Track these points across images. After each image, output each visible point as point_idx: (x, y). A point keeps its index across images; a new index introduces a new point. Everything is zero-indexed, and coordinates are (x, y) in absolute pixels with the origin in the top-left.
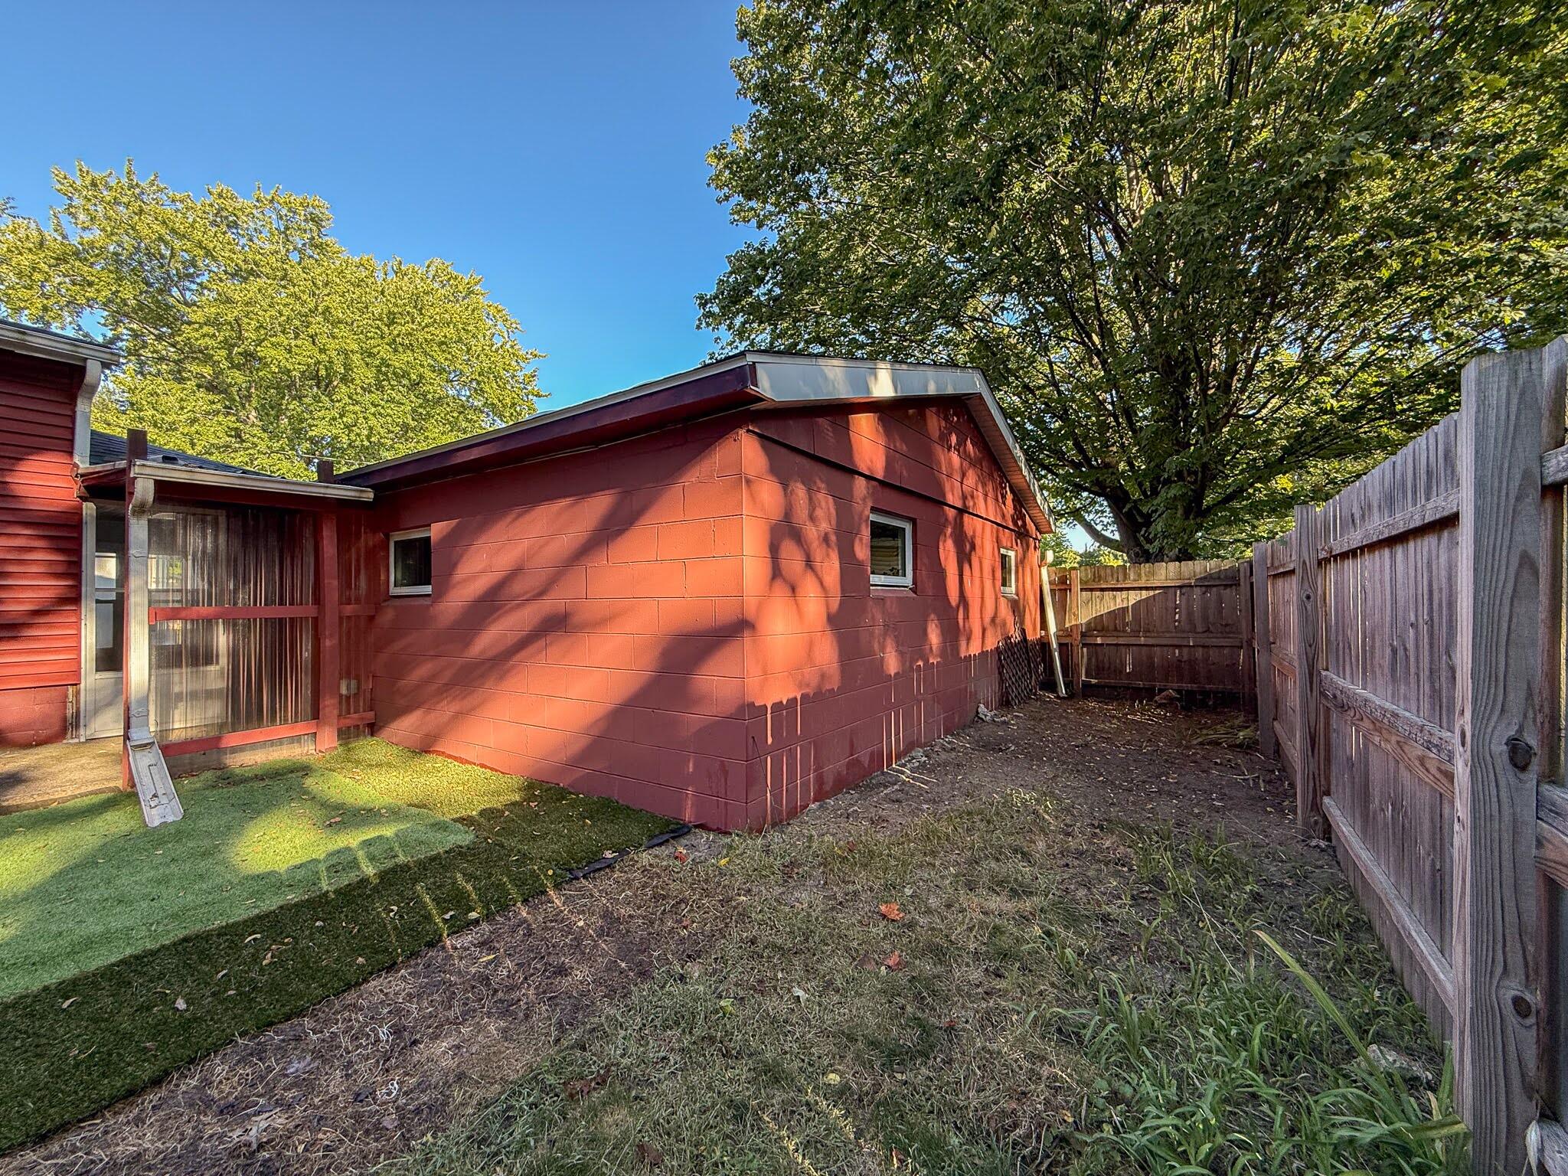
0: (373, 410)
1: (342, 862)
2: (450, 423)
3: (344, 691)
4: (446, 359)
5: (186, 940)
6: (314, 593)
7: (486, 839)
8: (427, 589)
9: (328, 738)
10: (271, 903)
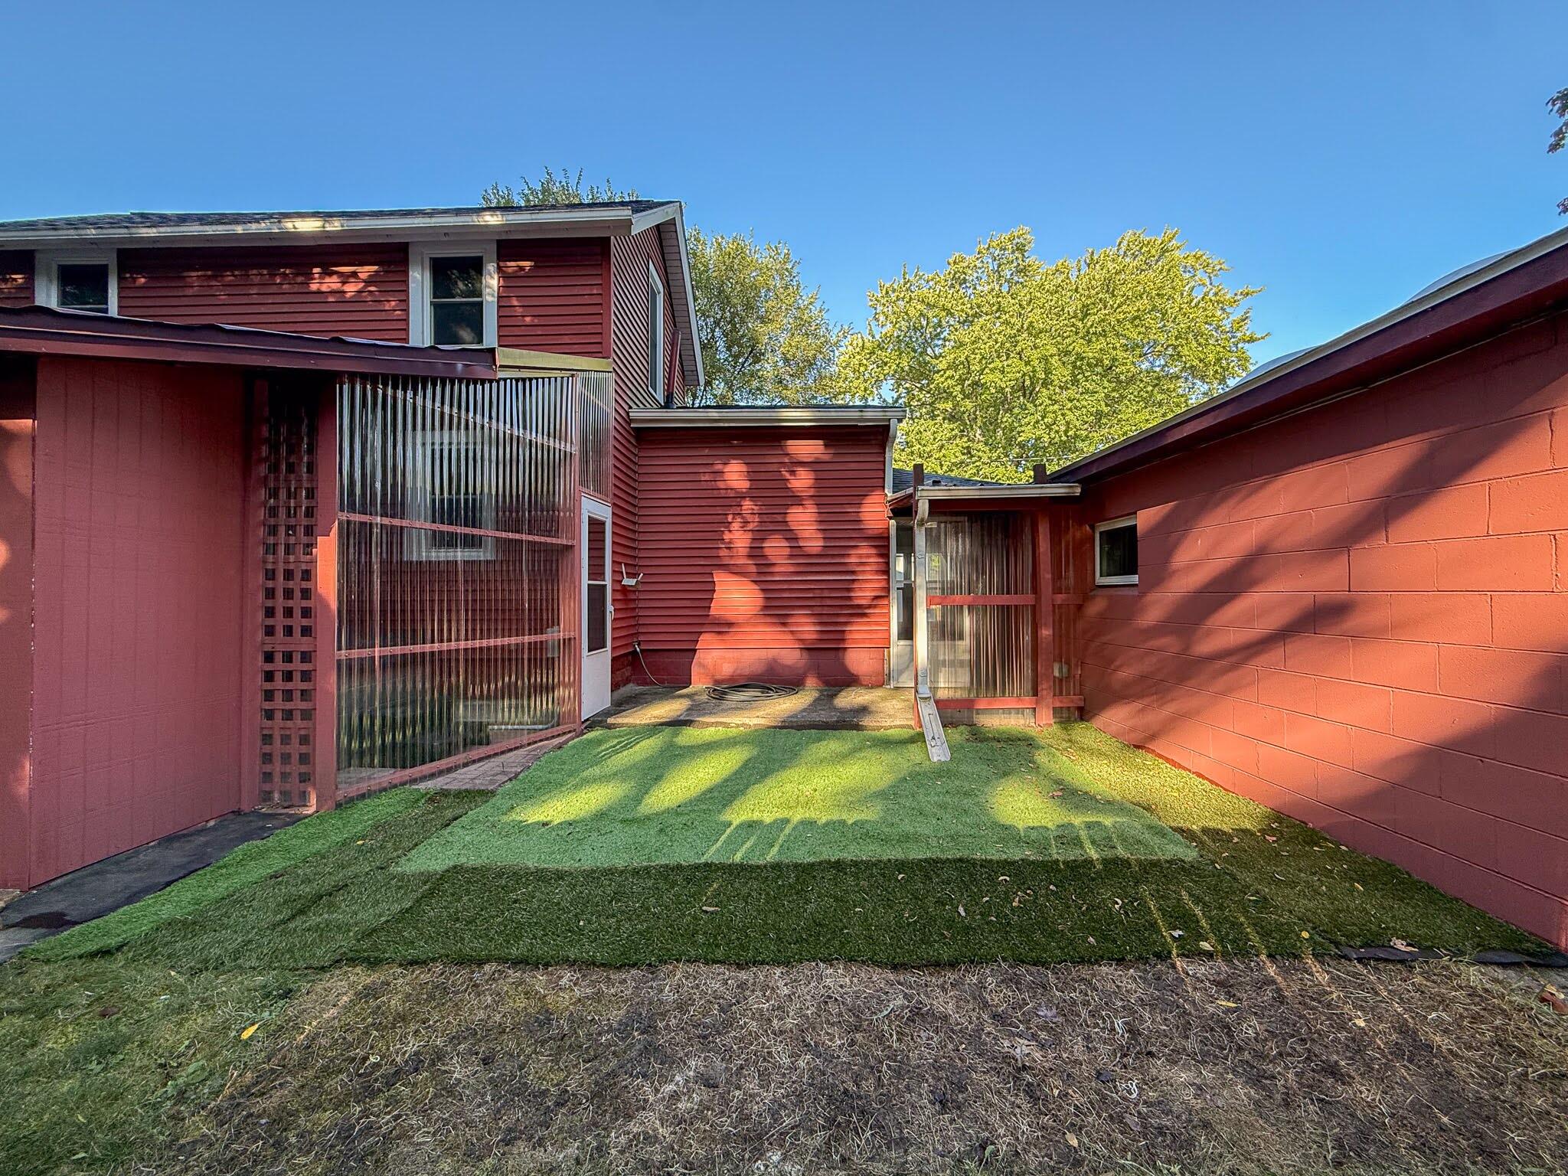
0: (1069, 405)
1: (1067, 837)
2: (1144, 399)
3: (1057, 674)
4: (1140, 333)
5: (961, 860)
6: (1032, 583)
7: (1213, 862)
8: (1135, 579)
9: (1046, 716)
10: (1016, 854)
